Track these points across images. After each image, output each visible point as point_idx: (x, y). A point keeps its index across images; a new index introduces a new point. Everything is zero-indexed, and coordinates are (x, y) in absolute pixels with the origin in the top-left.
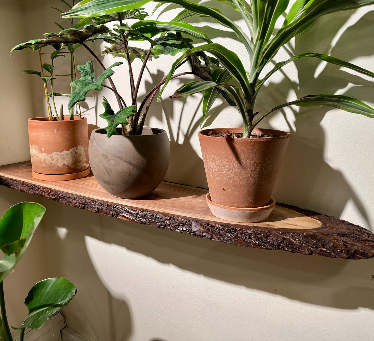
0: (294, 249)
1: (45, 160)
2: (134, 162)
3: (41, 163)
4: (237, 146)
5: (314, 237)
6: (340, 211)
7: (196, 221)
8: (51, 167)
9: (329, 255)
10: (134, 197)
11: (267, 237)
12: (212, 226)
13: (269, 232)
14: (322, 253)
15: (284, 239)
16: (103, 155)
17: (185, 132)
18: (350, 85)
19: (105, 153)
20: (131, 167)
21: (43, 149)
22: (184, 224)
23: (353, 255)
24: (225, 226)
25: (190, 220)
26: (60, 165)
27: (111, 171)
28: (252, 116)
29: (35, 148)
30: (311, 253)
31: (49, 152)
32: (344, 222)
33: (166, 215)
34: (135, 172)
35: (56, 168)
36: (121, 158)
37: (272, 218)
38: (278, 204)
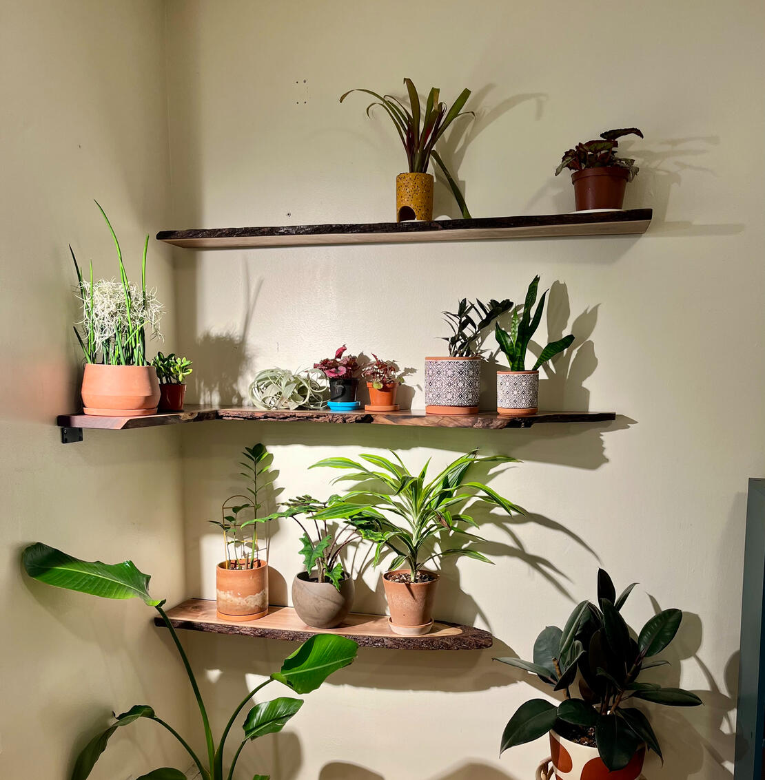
0: (448, 647)
1: (240, 603)
2: (337, 601)
3: (236, 606)
4: (412, 588)
5: (459, 639)
6: (473, 623)
7: (387, 638)
8: (245, 609)
9: (467, 649)
10: (332, 626)
11: (432, 642)
12: (398, 640)
13: (433, 640)
14: (464, 648)
15: (442, 642)
16: (314, 598)
17: (358, 571)
18: (471, 542)
19: (316, 597)
20: (335, 605)
21: (239, 594)
22: (378, 641)
23: (480, 647)
24: (406, 639)
25: (383, 638)
26: (253, 606)
27: (320, 609)
28: (416, 566)
29: (230, 594)
30: (458, 649)
31: (244, 596)
32: (475, 628)
33: (365, 637)
34: (337, 607)
35: (249, 609)
36: (328, 599)
37: (432, 631)
38: (435, 621)
